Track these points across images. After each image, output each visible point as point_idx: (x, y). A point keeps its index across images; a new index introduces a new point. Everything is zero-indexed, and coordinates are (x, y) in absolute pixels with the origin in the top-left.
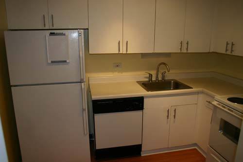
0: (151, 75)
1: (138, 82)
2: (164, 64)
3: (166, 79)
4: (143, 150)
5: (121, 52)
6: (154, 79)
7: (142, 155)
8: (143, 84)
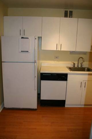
0: (74, 64)
1: (67, 67)
2: (82, 58)
3: (83, 66)
4: (66, 103)
5: (58, 50)
6: (76, 66)
7: (65, 107)
8: (69, 68)
